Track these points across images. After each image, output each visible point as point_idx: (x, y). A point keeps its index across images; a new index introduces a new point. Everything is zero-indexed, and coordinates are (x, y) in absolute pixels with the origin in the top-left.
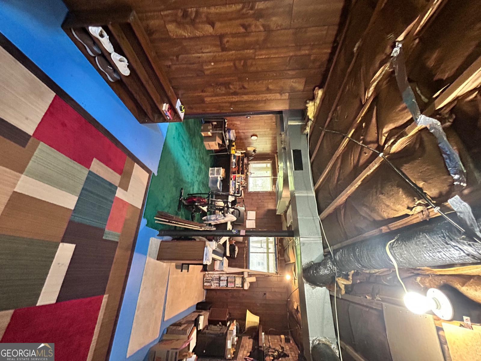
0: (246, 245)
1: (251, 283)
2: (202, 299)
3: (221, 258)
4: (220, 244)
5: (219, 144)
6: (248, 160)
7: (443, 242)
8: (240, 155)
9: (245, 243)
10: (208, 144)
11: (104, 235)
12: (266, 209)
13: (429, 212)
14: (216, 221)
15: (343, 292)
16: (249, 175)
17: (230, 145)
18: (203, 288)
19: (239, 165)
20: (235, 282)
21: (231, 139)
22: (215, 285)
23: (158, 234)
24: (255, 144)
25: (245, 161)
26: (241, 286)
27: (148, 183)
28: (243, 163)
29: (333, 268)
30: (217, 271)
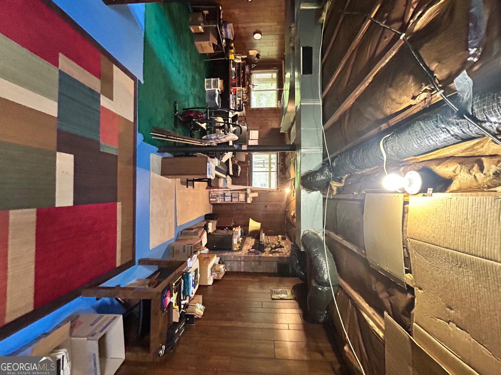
0: (249, 164)
1: (254, 198)
2: (209, 211)
3: (224, 176)
4: (222, 162)
5: (214, 45)
6: (251, 69)
7: (435, 126)
8: (240, 61)
9: (248, 163)
10: (201, 44)
11: (101, 148)
12: (270, 127)
13: (432, 99)
14: (217, 140)
15: (335, 193)
16: (251, 88)
17: (228, 47)
18: (210, 203)
19: (239, 75)
20: (239, 197)
21: (229, 38)
22: (220, 200)
23: (158, 150)
24: (258, 45)
25: (247, 70)
26: (244, 201)
27: (135, 92)
28: (244, 73)
29: (329, 174)
30: (221, 188)
